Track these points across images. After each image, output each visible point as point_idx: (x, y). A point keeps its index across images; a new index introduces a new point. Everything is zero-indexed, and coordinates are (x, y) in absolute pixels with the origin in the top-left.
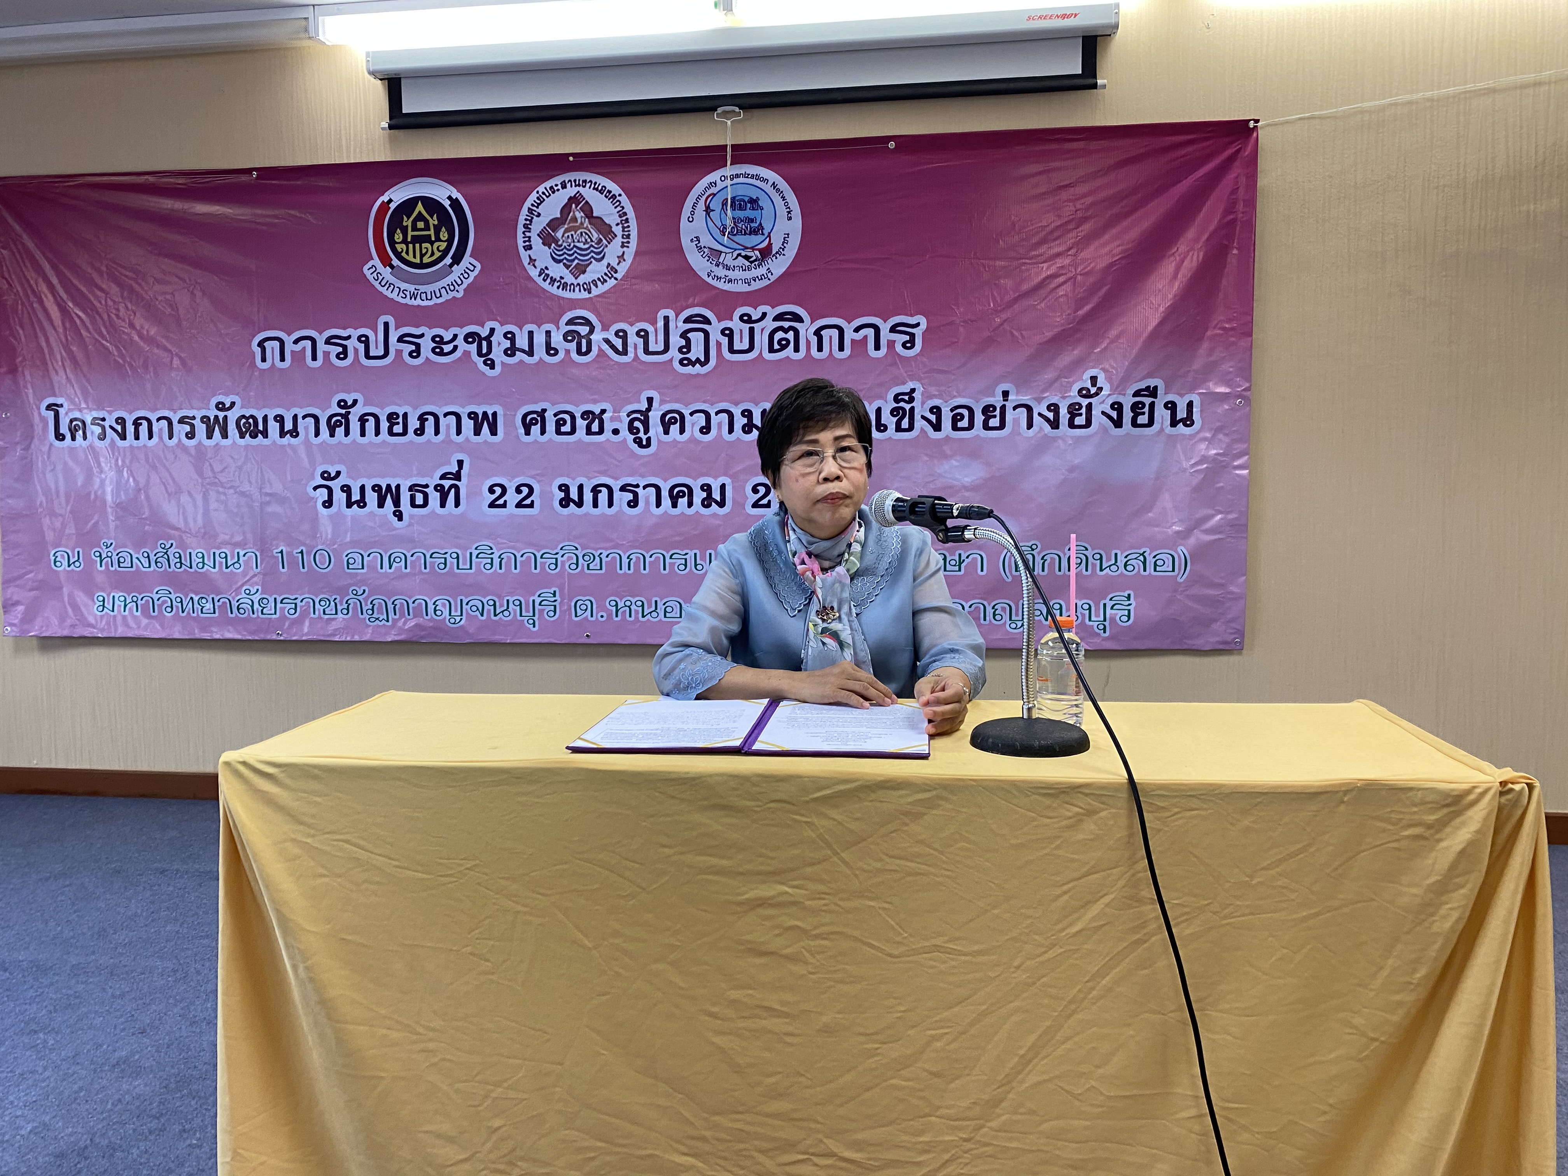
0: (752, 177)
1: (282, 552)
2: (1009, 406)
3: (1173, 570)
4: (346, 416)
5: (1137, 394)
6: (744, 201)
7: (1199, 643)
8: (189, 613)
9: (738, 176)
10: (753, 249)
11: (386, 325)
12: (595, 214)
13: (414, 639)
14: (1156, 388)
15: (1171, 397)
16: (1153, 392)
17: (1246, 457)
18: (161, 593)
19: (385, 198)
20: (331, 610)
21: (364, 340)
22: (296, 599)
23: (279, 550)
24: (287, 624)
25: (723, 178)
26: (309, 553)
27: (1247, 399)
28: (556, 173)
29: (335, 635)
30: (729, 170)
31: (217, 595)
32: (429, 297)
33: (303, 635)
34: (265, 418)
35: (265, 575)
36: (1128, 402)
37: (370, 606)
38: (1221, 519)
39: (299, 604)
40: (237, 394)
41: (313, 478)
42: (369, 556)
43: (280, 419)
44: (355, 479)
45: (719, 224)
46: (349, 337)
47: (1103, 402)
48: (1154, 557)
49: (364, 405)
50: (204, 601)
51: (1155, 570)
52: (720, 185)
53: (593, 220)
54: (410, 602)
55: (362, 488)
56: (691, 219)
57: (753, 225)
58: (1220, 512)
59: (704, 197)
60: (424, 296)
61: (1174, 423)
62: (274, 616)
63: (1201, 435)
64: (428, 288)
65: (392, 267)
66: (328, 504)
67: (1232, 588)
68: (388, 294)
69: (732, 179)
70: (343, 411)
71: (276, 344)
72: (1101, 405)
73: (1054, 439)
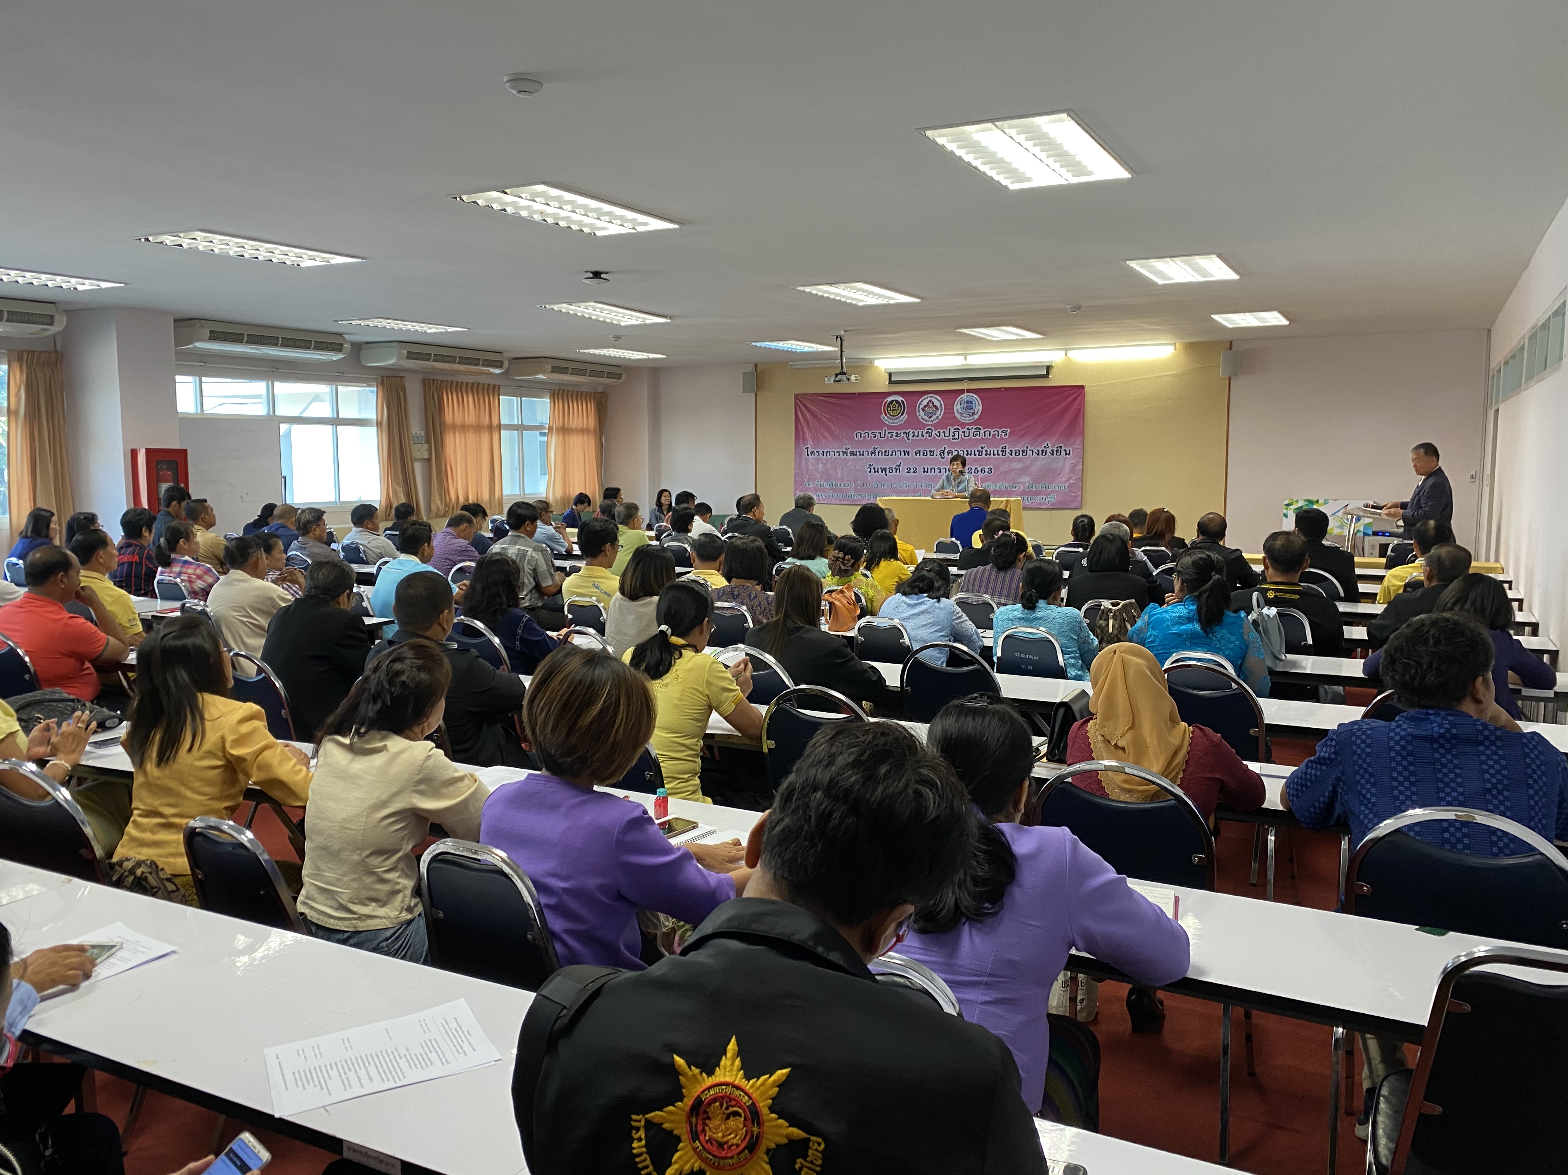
0: (971, 396)
2: (1028, 450)
5: (1057, 448)
6: (969, 402)
9: (968, 396)
10: (970, 413)
11: (885, 430)
12: (935, 405)
15: (1066, 449)
16: (1061, 447)
17: (1082, 463)
18: (830, 493)
19: (887, 400)
21: (880, 433)
23: (858, 483)
27: (1083, 449)
28: (926, 395)
30: (966, 394)
32: (895, 423)
34: (856, 451)
35: (855, 489)
36: (1055, 450)
38: (1078, 476)
40: (850, 446)
43: (860, 452)
44: (876, 466)
45: (963, 407)
46: (877, 432)
47: (1049, 450)
49: (879, 448)
52: (964, 398)
55: (878, 468)
56: (956, 406)
57: (970, 407)
59: (960, 401)
61: (1066, 455)
63: (1073, 457)
64: (895, 421)
65: (887, 416)
67: (1078, 493)
70: (874, 450)
71: (860, 434)
73: (1039, 458)
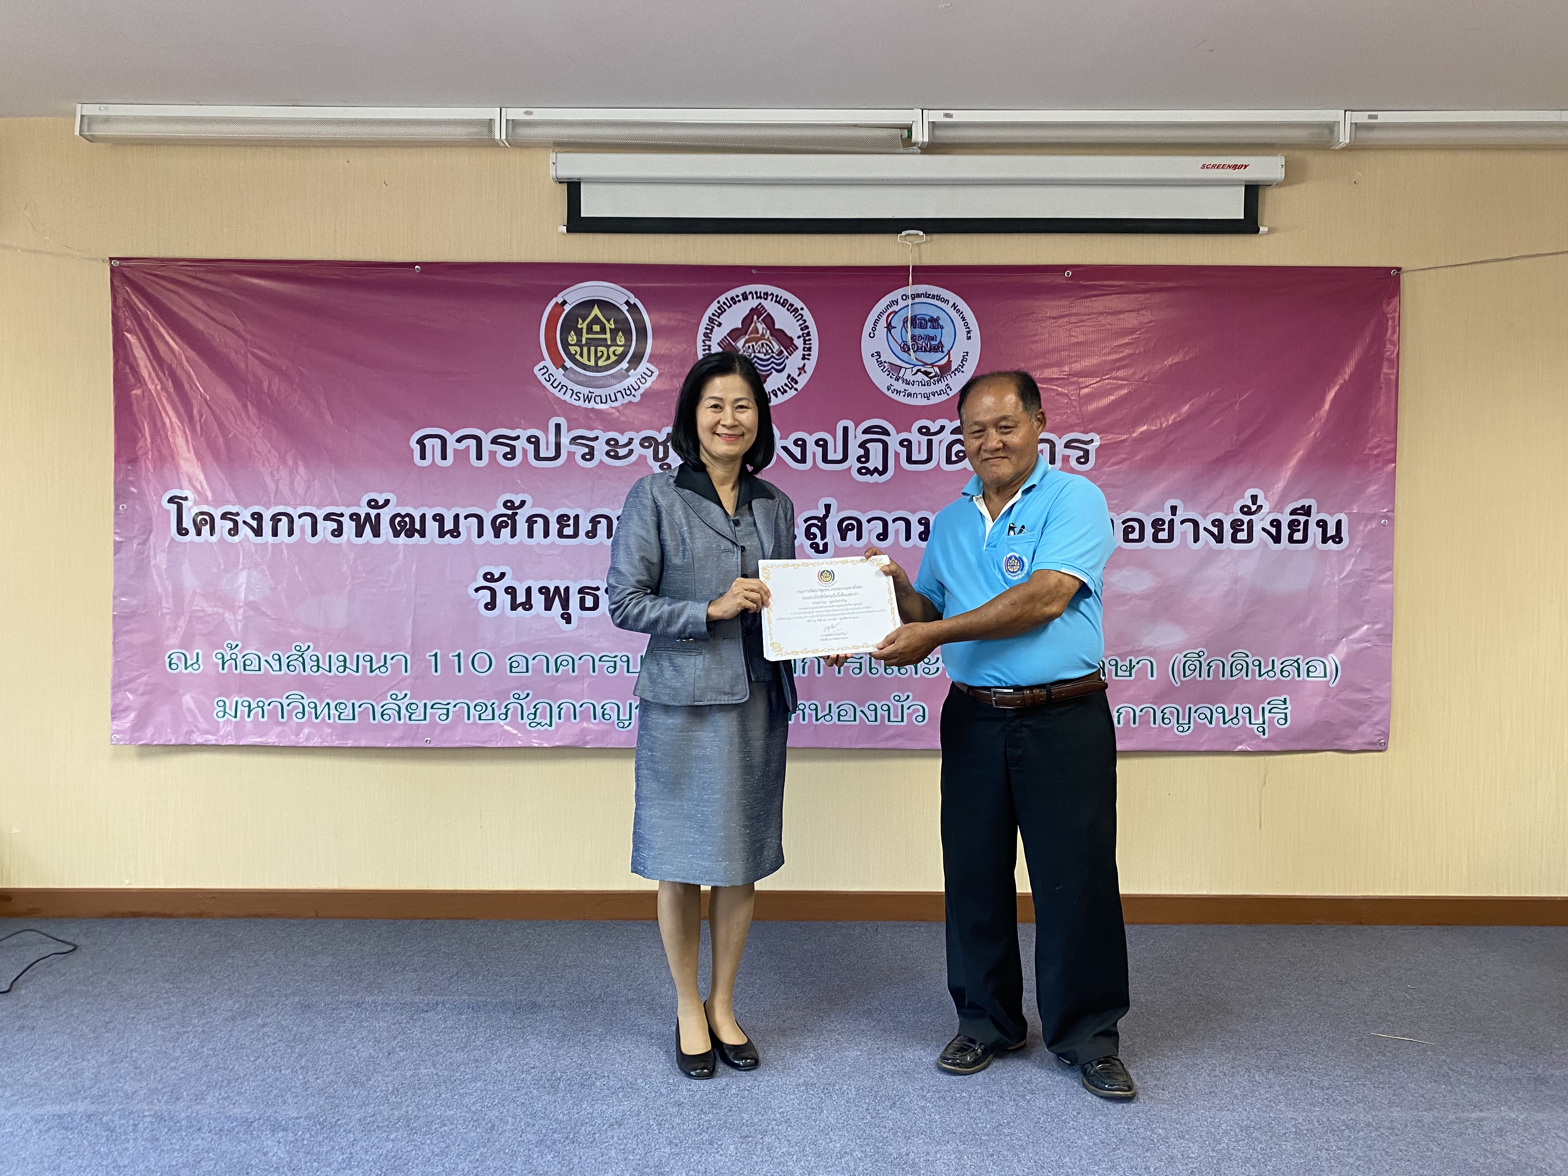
0: (933, 297)
1: (436, 655)
2: (1177, 519)
3: (1325, 676)
4: (513, 517)
5: (1293, 513)
6: (925, 320)
7: (1348, 743)
8: (323, 719)
9: (919, 296)
10: (933, 365)
11: (558, 427)
12: (776, 327)
13: (580, 744)
14: (1310, 507)
15: (1322, 516)
16: (1307, 511)
17: (1390, 573)
18: (294, 698)
19: (559, 299)
20: (488, 715)
21: (535, 442)
22: (448, 704)
23: (433, 653)
24: (437, 731)
25: (905, 297)
26: (467, 657)
27: (1391, 520)
28: (736, 284)
29: (490, 741)
30: (910, 290)
31: (358, 701)
32: (604, 401)
33: (457, 742)
34: (423, 517)
35: (416, 678)
36: (1285, 519)
37: (533, 711)
38: (1368, 629)
39: (451, 709)
40: (392, 492)
41: (475, 579)
42: (534, 659)
43: (439, 519)
44: (521, 581)
45: (900, 341)
46: (518, 438)
47: (1262, 520)
48: (1307, 664)
49: (534, 506)
50: (342, 706)
51: (1308, 676)
52: (902, 304)
53: (774, 333)
54: (577, 706)
55: (529, 590)
56: (872, 335)
57: (933, 343)
58: (1368, 623)
59: (886, 314)
60: (598, 399)
61: (1325, 540)
62: (424, 722)
63: (1352, 551)
64: (603, 392)
65: (565, 368)
66: (491, 606)
67: (1377, 693)
68: (560, 395)
69: (913, 299)
70: (510, 512)
71: (438, 442)
72: (1261, 521)
73: (1220, 552)
